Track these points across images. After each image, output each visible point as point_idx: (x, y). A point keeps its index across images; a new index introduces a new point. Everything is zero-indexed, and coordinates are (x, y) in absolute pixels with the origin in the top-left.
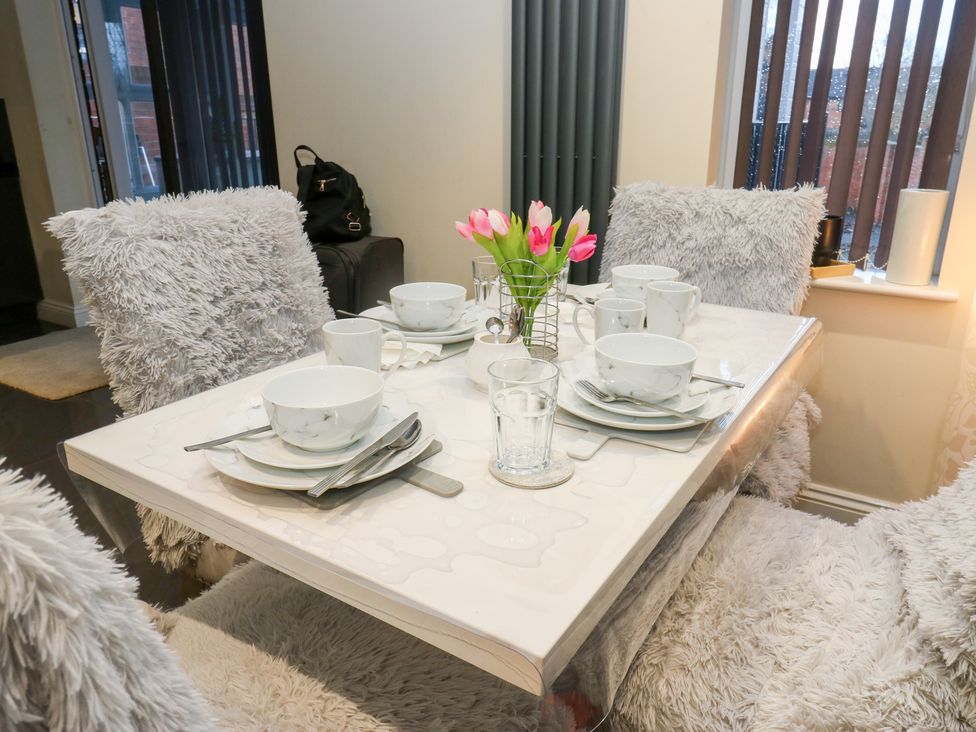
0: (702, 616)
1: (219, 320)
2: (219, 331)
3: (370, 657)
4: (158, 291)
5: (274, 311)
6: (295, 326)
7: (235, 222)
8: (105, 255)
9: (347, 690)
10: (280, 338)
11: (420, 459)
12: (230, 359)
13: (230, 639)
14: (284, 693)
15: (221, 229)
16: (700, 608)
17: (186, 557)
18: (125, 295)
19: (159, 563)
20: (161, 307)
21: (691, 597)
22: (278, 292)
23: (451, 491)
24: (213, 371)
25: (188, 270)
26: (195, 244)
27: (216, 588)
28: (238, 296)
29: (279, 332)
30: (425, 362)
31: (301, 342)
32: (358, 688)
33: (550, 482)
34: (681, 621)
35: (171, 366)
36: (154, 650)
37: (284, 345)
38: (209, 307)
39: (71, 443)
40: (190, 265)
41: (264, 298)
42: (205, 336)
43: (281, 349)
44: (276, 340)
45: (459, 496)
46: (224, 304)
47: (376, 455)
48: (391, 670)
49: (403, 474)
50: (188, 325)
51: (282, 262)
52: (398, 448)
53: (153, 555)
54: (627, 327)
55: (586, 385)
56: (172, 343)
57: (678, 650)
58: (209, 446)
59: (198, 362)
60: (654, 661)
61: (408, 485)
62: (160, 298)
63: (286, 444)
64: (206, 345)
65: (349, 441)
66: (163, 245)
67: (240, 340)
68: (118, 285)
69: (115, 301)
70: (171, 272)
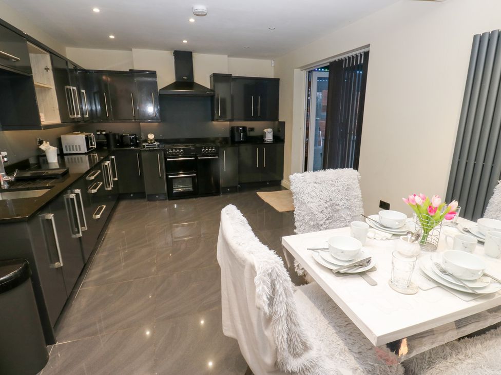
0: (468, 364)
1: (326, 208)
2: (325, 211)
3: (344, 321)
4: (312, 198)
5: (343, 207)
6: (349, 213)
7: (337, 179)
8: (300, 187)
9: (334, 327)
10: (344, 216)
11: (368, 271)
12: (327, 220)
13: (309, 299)
14: (318, 319)
15: (332, 181)
16: (470, 361)
17: (304, 273)
18: (303, 198)
19: (297, 272)
20: (312, 202)
21: (468, 356)
22: (346, 202)
23: (374, 284)
24: (321, 222)
25: (320, 192)
26: (324, 185)
27: (308, 285)
28: (333, 201)
29: (344, 214)
30: (384, 239)
31: (350, 218)
32: (337, 328)
33: (406, 293)
34: (459, 361)
35: (311, 219)
36: (291, 294)
37: (344, 218)
38: (324, 203)
39: (284, 238)
40: (322, 191)
41: (341, 203)
42: (321, 212)
43: (343, 219)
44: (342, 216)
45: (375, 286)
46: (329, 203)
47: (355, 266)
48: (348, 328)
49: (362, 274)
50: (317, 208)
51: (349, 192)
52: (362, 266)
53: (296, 269)
54: (466, 247)
55: (437, 265)
56: (312, 213)
57: (453, 370)
58: (313, 250)
59: (318, 219)
60: (441, 369)
61: (361, 278)
62: (312, 200)
63: (331, 255)
64: (321, 215)
65: (348, 260)
66: (315, 185)
67: (331, 215)
68: (302, 195)
69: (300, 199)
70: (316, 193)
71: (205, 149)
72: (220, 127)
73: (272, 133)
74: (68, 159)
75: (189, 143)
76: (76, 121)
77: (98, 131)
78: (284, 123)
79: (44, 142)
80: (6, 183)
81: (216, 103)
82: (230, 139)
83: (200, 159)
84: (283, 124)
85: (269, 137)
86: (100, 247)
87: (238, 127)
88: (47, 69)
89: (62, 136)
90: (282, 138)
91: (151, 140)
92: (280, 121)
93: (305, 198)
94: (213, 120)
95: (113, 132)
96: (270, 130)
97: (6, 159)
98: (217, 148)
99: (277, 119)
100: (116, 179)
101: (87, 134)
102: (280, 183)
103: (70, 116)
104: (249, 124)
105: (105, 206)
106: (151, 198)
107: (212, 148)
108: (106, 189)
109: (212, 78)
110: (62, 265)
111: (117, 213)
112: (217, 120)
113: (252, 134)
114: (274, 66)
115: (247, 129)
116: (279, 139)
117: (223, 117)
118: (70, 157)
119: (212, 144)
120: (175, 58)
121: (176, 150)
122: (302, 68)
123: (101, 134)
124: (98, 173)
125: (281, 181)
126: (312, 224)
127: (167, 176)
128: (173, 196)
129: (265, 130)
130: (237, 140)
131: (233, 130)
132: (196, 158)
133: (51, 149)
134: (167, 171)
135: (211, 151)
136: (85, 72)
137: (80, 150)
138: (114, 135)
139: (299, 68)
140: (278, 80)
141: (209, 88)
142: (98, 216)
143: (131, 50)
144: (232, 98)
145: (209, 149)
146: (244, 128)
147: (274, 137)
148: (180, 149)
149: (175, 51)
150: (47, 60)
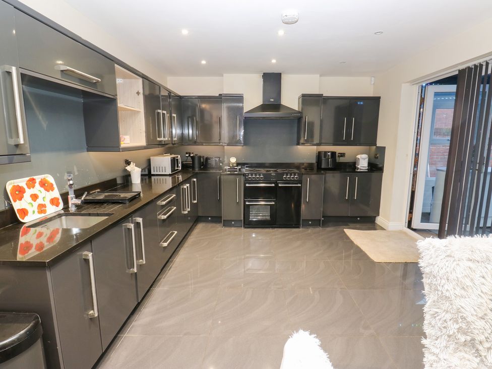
4: (463, 288)
8: (441, 265)
24: (482, 338)
25: (482, 280)
35: (460, 330)
40: (483, 277)
42: (482, 318)
50: (475, 310)
56: (463, 318)
59: (475, 331)
62: (463, 292)
64: (482, 322)
66: (471, 264)
68: (443, 281)
69: (440, 288)
70: (472, 280)
71: (287, 175)
72: (306, 152)
73: (367, 160)
74: (155, 179)
75: (271, 168)
76: (163, 143)
77: (187, 153)
78: (384, 148)
79: (132, 163)
80: (74, 206)
81: (303, 126)
82: (316, 164)
83: (280, 187)
84: (382, 150)
85: (363, 164)
86: (164, 278)
87: (326, 153)
88: (138, 93)
89: (151, 158)
90: (380, 166)
91: (233, 164)
92: (377, 145)
93: (449, 288)
94: (298, 144)
95: (199, 155)
96: (365, 156)
97: (71, 182)
98: (300, 175)
99: (375, 144)
100: (195, 202)
101: (173, 156)
102: (375, 220)
103: (158, 139)
104: (338, 149)
105: (176, 232)
106: (228, 224)
107: (295, 175)
108: (183, 212)
109: (301, 99)
110: (96, 315)
111: (192, 237)
112: (303, 144)
113: (342, 160)
114: (374, 84)
115: (337, 155)
116: (376, 167)
117: (309, 141)
118: (156, 177)
119: (296, 171)
120: (263, 81)
121: (256, 175)
122: (413, 82)
123: (189, 156)
124: (172, 197)
125: (375, 217)
126: (462, 339)
127: (245, 202)
128: (249, 224)
129: (359, 156)
130: (323, 166)
131: (319, 155)
132: (277, 184)
133: (135, 170)
134: (245, 197)
135: (293, 178)
136: (180, 98)
137: (165, 172)
138: (200, 157)
139: (408, 82)
140: (379, 98)
141: (297, 110)
142: (165, 244)
143: (222, 76)
144: (321, 121)
145: (291, 175)
146: (333, 154)
147: (370, 164)
148: (260, 175)
149: (264, 73)
150: (138, 84)
